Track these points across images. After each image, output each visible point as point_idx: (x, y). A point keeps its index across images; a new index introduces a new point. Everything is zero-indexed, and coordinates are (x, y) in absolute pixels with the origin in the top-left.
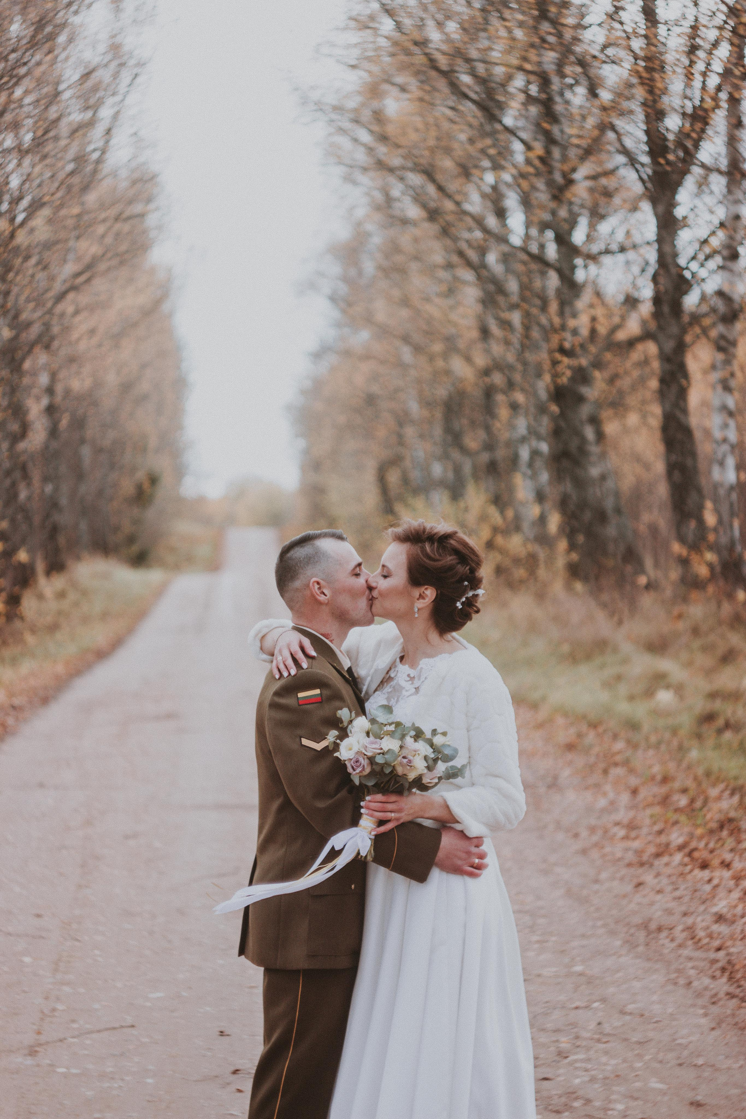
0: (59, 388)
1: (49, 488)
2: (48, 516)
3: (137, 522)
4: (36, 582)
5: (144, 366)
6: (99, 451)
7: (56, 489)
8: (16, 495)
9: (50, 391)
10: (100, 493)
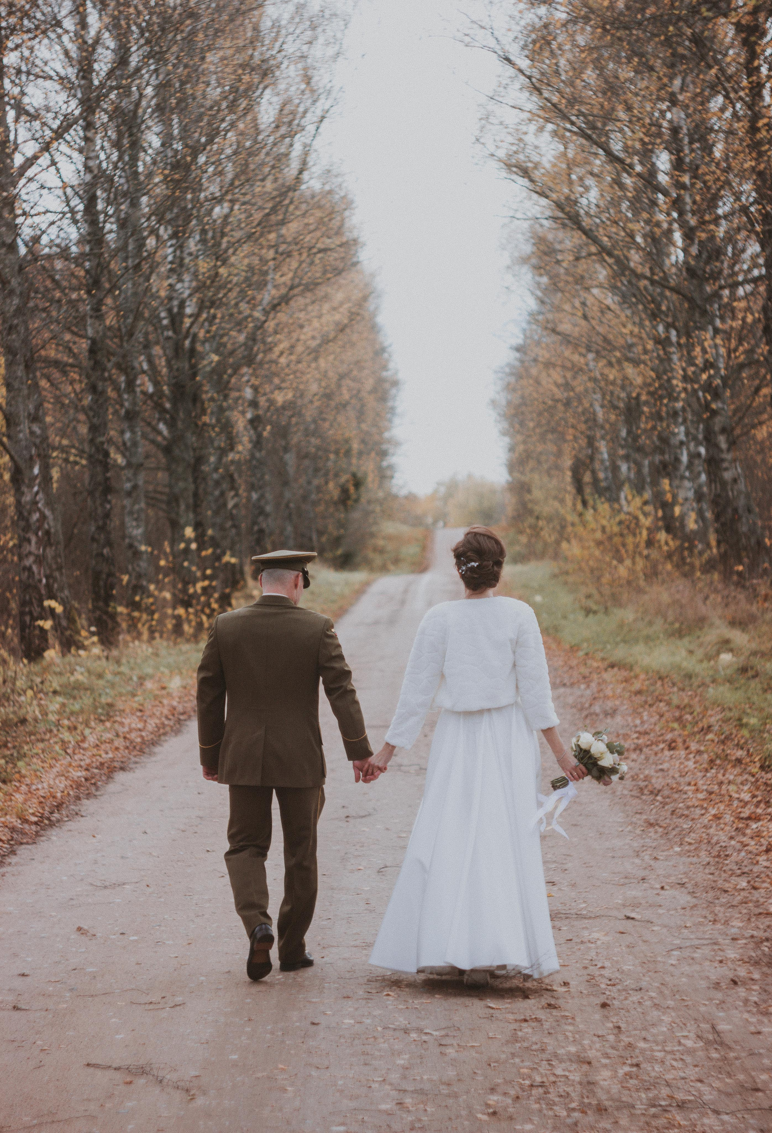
0: (262, 401)
1: (255, 496)
2: (254, 523)
3: (342, 525)
4: (245, 586)
5: (342, 377)
6: (301, 456)
7: (262, 497)
8: (225, 505)
9: (254, 404)
10: (305, 498)
